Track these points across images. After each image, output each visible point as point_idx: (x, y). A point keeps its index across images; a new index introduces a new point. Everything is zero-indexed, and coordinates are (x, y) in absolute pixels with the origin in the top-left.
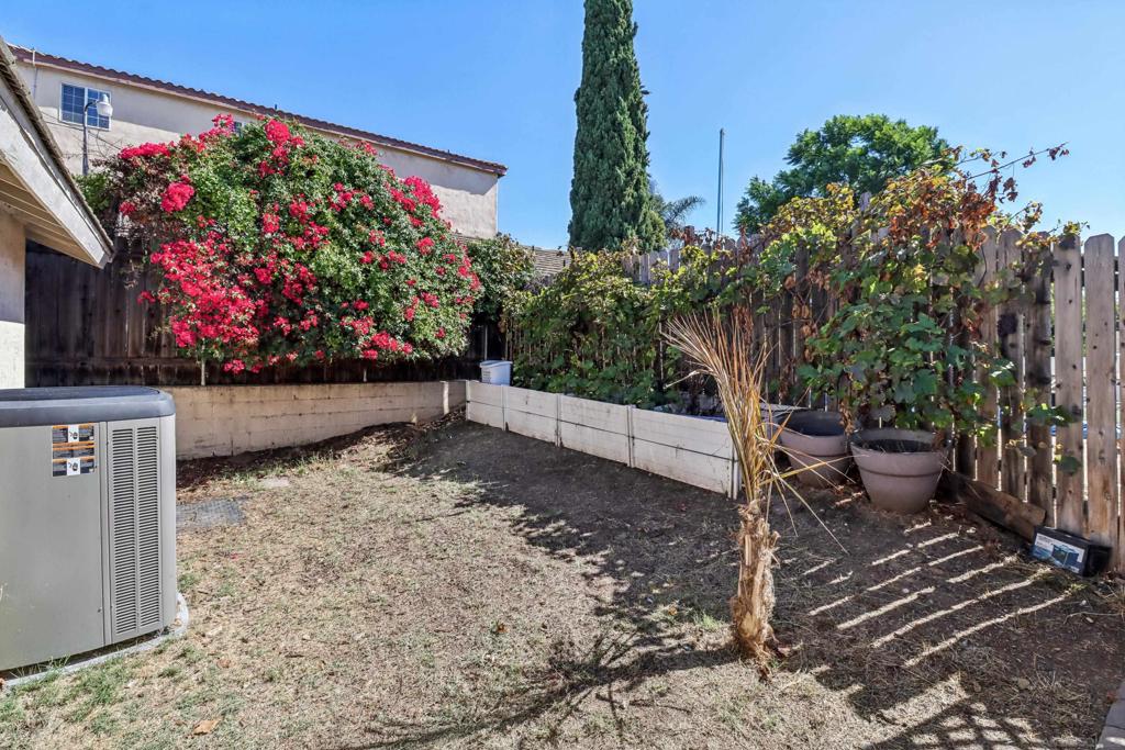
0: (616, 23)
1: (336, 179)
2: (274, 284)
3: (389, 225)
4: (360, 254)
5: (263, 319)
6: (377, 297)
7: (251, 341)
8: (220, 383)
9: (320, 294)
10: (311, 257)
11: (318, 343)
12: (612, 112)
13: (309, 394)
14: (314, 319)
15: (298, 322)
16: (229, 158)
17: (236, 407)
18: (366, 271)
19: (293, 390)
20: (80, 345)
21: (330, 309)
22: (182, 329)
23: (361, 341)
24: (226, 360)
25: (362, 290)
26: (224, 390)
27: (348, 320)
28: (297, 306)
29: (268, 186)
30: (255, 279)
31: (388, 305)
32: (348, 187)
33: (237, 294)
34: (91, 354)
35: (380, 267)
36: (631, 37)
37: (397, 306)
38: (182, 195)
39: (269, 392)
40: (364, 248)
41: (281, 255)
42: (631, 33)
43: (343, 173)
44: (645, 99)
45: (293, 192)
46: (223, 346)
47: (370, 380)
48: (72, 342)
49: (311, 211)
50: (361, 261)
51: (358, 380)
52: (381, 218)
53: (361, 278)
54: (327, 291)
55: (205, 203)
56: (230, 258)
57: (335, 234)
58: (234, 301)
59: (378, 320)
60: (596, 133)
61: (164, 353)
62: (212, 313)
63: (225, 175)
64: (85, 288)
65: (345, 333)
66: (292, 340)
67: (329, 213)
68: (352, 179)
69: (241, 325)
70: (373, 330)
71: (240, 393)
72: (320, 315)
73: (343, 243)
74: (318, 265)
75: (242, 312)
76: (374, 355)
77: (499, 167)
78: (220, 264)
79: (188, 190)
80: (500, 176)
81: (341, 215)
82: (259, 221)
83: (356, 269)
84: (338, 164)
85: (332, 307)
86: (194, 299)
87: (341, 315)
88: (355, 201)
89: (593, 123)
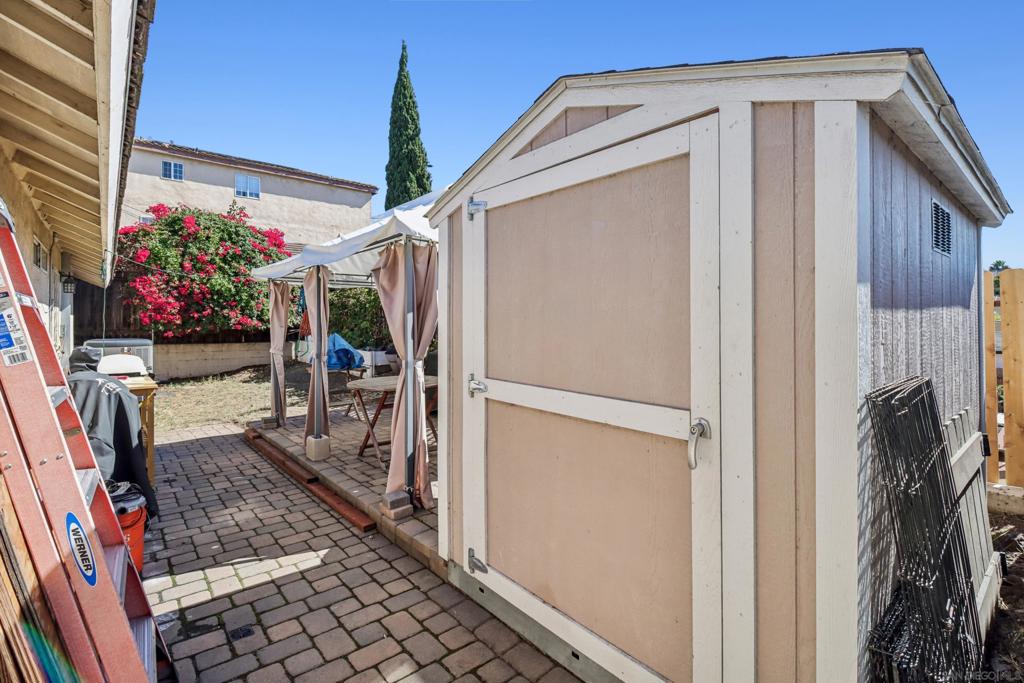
0: (407, 128)
1: (222, 239)
2: (189, 294)
3: (250, 262)
4: (233, 279)
5: (183, 311)
6: (241, 299)
7: (178, 322)
8: (162, 343)
9: (212, 299)
10: (208, 280)
11: (212, 322)
12: (405, 181)
13: (210, 348)
14: (209, 311)
15: (201, 312)
16: (166, 234)
17: (170, 355)
18: (235, 287)
19: (202, 347)
20: (90, 325)
21: (218, 306)
22: (145, 317)
23: (233, 321)
24: (165, 331)
25: (234, 296)
26: (164, 346)
27: (226, 311)
28: (201, 305)
29: (186, 247)
30: (179, 293)
31: (248, 302)
32: (228, 243)
33: (171, 300)
34: (95, 329)
35: (244, 284)
36: (417, 135)
37: (253, 303)
38: (145, 256)
39: (188, 347)
40: (236, 274)
41: (193, 280)
42: (417, 132)
43: (226, 236)
44: (428, 170)
45: (199, 249)
46: (163, 325)
47: (246, 341)
48: (86, 322)
49: (208, 258)
50: (234, 282)
51: (240, 341)
52: (246, 259)
53: (233, 290)
54: (215, 297)
55: (155, 257)
56: (167, 283)
57: (221, 268)
58: (169, 304)
59: (243, 310)
60: (396, 194)
61: (132, 328)
62: (159, 309)
63: (163, 242)
64: (93, 296)
65: (224, 317)
66: (199, 321)
67: (217, 259)
68: (230, 239)
69: (173, 314)
70: (239, 315)
71: (172, 348)
72: (213, 309)
73: (224, 272)
74: (211, 284)
75: (173, 308)
76: (240, 327)
77: (372, 187)
78: (164, 286)
79: (148, 253)
80: (373, 194)
81: (224, 260)
82: (181, 265)
83: (231, 286)
84: (223, 231)
85: (219, 305)
86: (150, 303)
87: (223, 308)
88: (231, 252)
89: (394, 187)
